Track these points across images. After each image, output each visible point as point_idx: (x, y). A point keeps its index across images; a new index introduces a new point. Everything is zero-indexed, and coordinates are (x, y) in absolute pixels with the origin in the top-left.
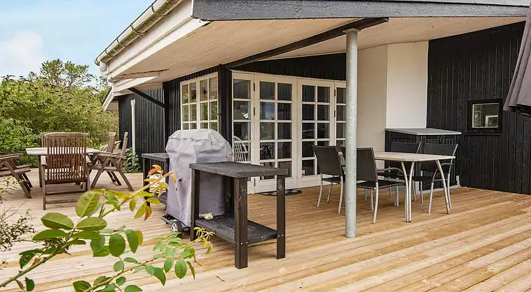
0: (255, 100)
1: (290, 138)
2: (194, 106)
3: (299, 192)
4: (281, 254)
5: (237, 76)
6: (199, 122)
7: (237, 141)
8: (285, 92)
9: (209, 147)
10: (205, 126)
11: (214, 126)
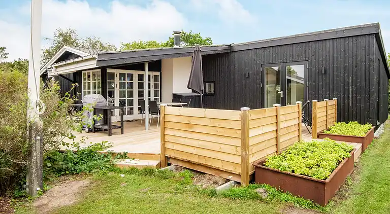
0: (117, 81)
1: (133, 97)
2: (89, 84)
3: (136, 120)
4: (122, 133)
5: (109, 71)
6: (92, 90)
7: (109, 99)
8: (131, 76)
9: (99, 101)
10: (94, 93)
11: (99, 93)
